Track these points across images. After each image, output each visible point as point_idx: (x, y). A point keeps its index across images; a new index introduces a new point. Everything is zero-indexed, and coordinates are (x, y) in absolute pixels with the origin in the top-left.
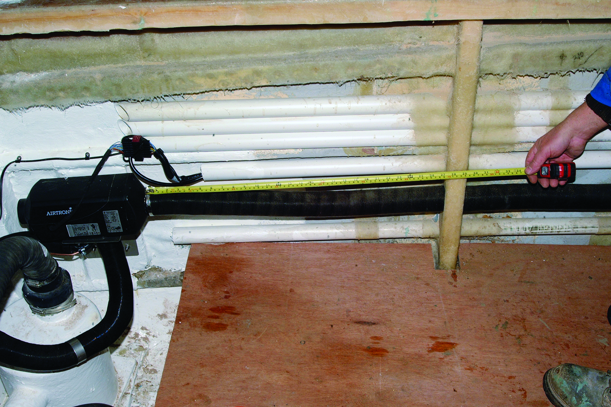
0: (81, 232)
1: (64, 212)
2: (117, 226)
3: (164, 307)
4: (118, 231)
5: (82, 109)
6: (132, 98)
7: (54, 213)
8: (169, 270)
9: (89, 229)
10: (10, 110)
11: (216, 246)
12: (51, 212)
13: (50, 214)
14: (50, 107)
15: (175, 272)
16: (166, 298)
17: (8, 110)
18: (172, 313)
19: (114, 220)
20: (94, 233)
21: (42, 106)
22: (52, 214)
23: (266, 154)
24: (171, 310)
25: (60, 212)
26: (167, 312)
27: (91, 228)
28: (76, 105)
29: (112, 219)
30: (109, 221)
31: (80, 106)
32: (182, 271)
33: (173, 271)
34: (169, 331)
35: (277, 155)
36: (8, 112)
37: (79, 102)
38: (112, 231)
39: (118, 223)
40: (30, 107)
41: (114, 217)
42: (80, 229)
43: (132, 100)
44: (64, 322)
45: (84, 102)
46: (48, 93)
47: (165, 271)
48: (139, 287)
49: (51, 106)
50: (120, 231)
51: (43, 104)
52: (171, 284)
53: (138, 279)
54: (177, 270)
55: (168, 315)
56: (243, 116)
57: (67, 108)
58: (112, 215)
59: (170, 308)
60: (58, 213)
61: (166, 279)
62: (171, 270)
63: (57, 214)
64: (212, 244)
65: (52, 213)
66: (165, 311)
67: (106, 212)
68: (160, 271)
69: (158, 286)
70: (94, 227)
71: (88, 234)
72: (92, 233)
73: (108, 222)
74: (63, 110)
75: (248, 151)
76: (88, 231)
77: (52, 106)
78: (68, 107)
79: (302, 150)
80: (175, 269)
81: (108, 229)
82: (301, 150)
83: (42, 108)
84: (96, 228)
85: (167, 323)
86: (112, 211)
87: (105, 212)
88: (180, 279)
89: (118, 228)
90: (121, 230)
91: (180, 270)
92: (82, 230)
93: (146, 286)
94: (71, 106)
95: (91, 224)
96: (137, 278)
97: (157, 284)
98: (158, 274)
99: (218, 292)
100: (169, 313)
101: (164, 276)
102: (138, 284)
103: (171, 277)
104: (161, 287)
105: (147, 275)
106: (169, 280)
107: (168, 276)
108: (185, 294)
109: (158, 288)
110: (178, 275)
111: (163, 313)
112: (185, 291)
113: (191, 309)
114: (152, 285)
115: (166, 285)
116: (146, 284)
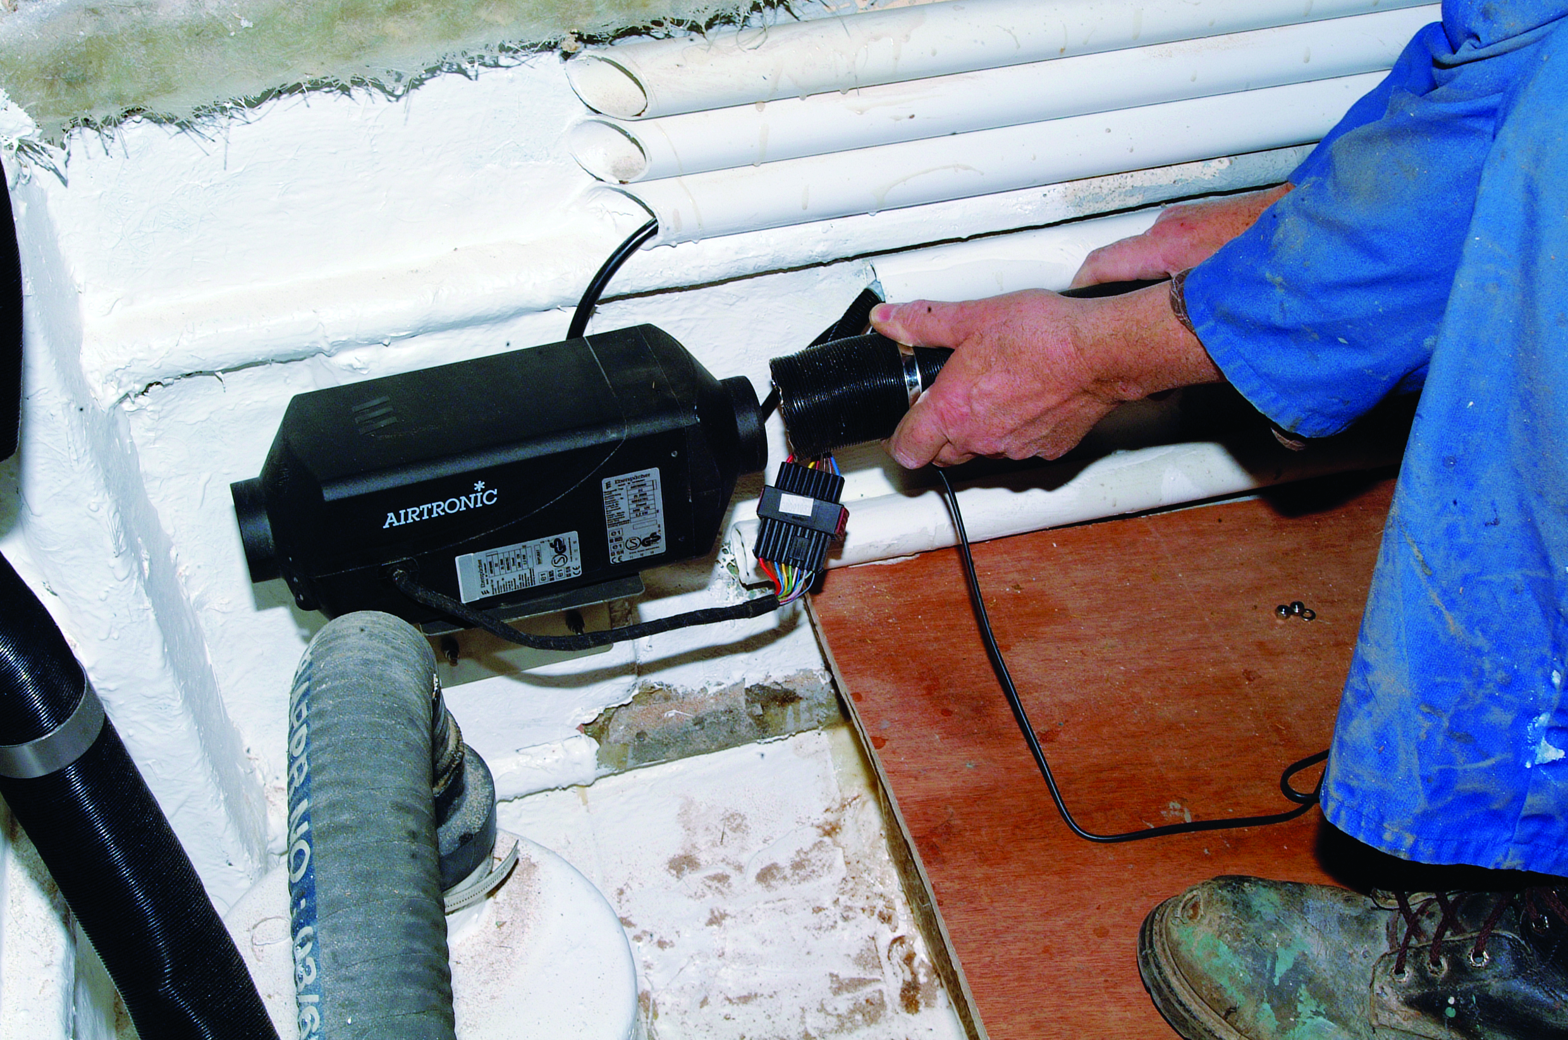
0: (509, 577)
1: (452, 506)
2: (645, 534)
3: (683, 831)
4: (647, 554)
5: (474, 83)
6: (670, 15)
7: (413, 512)
8: (698, 689)
9: (539, 562)
10: (182, 119)
11: (893, 569)
12: (402, 512)
13: (399, 520)
14: (345, 90)
15: (721, 693)
16: (687, 798)
17: (171, 120)
18: (714, 845)
19: (642, 509)
20: (556, 573)
21: (315, 86)
22: (406, 518)
23: (1105, 191)
24: (711, 838)
25: (439, 506)
26: (694, 846)
27: (548, 553)
28: (450, 71)
29: (634, 506)
30: (621, 515)
31: (463, 72)
32: (747, 685)
33: (712, 690)
34: (712, 912)
35: (1143, 190)
36: (174, 129)
37: (464, 53)
38: (626, 558)
39: (655, 522)
40: (266, 96)
41: (640, 500)
42: (506, 564)
43: (667, 24)
45: (483, 52)
46: (340, 27)
47: (685, 695)
48: (604, 770)
49: (349, 85)
50: (656, 552)
51: (318, 76)
52: (721, 738)
53: (599, 742)
54: (728, 683)
55: (703, 857)
56: (1062, 50)
57: (415, 87)
58: (636, 491)
59: (707, 829)
60: (430, 511)
61: (699, 722)
62: (704, 690)
63: (426, 517)
64: (877, 563)
65: (406, 514)
66: (688, 846)
67: (612, 480)
68: (667, 699)
69: (671, 753)
70: (560, 548)
71: (533, 581)
72: (551, 574)
73: (619, 521)
74: (398, 97)
75: (1044, 189)
76: (538, 570)
77: (354, 83)
78: (421, 81)
79: (1231, 163)
80: (719, 684)
81: (611, 550)
82: (1226, 160)
83: (315, 95)
84: (567, 553)
85: (702, 886)
86: (638, 473)
87: (609, 484)
88: (751, 715)
89: (655, 537)
90: (661, 547)
91: (737, 684)
92: (514, 568)
93: (631, 762)
94: (433, 72)
95: (552, 538)
96: (593, 740)
97: (668, 749)
98: (664, 712)
99: (1004, 723)
100: (703, 847)
101: (689, 716)
102: (601, 758)
103: (714, 714)
104: (684, 755)
105: (625, 722)
106: (711, 723)
107: (701, 713)
108: (894, 752)
109: (669, 764)
110: (739, 702)
111: (682, 853)
112: (887, 743)
113: (948, 801)
114: (650, 757)
115: (703, 746)
116: (630, 755)
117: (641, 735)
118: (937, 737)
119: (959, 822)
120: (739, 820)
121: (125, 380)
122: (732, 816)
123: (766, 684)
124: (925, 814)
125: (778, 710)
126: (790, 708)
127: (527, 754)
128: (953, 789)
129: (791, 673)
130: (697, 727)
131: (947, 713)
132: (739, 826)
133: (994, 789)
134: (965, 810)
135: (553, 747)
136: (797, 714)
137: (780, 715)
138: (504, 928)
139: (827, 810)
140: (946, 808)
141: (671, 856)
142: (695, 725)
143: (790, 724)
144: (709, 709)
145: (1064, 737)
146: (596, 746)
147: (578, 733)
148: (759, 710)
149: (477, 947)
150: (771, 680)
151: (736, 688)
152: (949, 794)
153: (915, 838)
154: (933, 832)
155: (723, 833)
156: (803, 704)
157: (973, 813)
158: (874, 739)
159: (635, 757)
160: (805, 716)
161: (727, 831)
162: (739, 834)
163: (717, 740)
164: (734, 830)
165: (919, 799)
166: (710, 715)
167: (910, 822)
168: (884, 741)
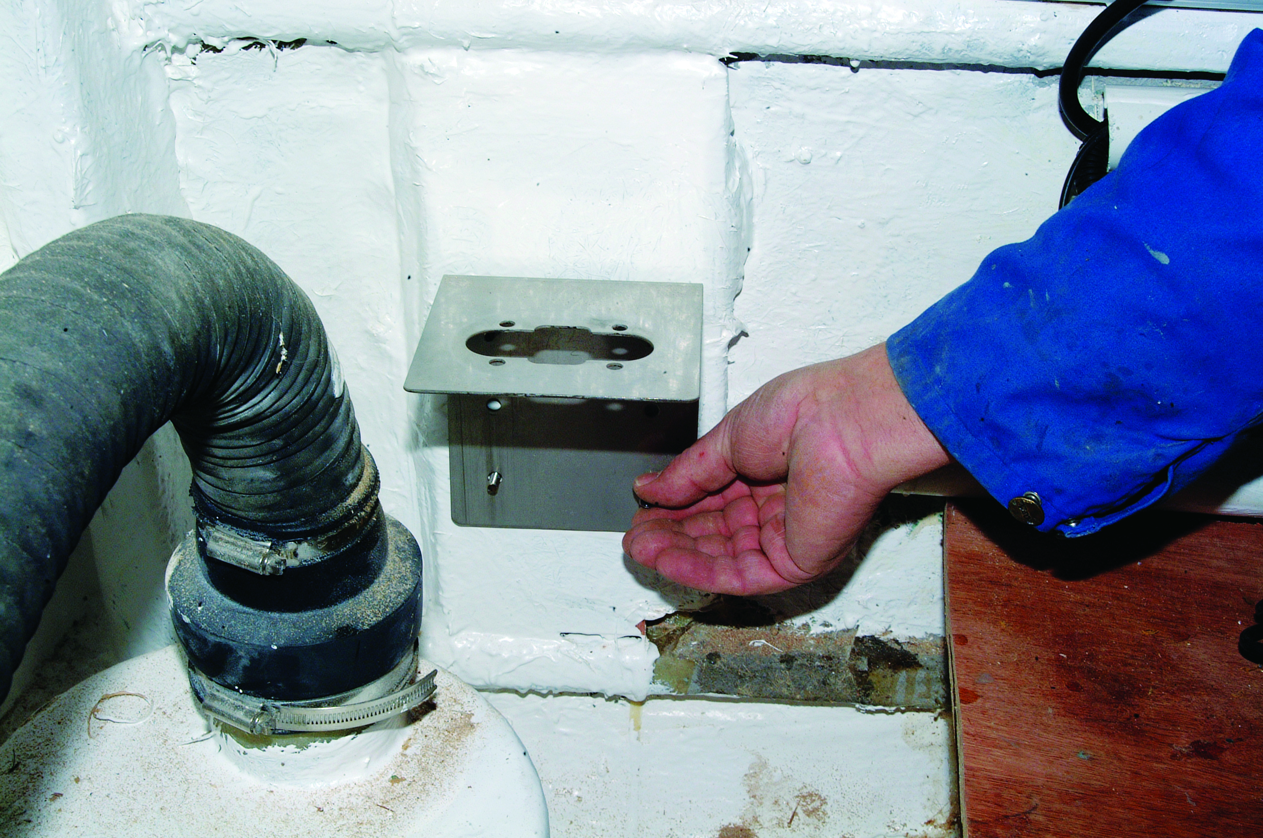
3: (747, 797)
8: (798, 624)
15: (827, 636)
16: (760, 757)
18: (780, 824)
24: (779, 815)
26: (756, 820)
32: (860, 634)
33: (816, 630)
44: (356, 790)
48: (659, 688)
52: (809, 688)
53: (661, 650)
54: (837, 627)
59: (776, 802)
61: (788, 660)
62: (806, 626)
66: (749, 817)
69: (745, 691)
80: (826, 625)
88: (853, 669)
91: (848, 630)
93: (694, 687)
96: (655, 647)
97: (743, 682)
98: (750, 639)
99: (1149, 719)
100: (766, 825)
101: (779, 650)
102: (659, 671)
103: (810, 657)
104: (760, 697)
105: (700, 638)
106: (802, 665)
107: (794, 651)
108: (983, 713)
109: (742, 705)
110: (843, 651)
111: (739, 822)
112: (979, 700)
113: (1037, 790)
114: (719, 686)
115: (785, 691)
116: (695, 678)
117: (713, 657)
118: (1050, 711)
119: (1041, 818)
120: (817, 803)
121: (157, 22)
122: (811, 795)
123: (882, 638)
124: (998, 795)
125: (889, 672)
126: (903, 675)
127: (572, 642)
128: (1049, 777)
129: (919, 635)
130: (783, 666)
131: (1074, 687)
132: (816, 810)
133: (1106, 792)
134: (1057, 806)
135: (606, 641)
136: (911, 683)
137: (889, 679)
138: (398, 787)
139: (929, 822)
140: (1029, 797)
141: (725, 823)
142: (782, 662)
143: (900, 696)
144: (804, 650)
145: (1228, 757)
146: (654, 652)
147: (638, 632)
148: (863, 665)
149: (353, 799)
150: (891, 636)
151: (847, 635)
152: (1040, 781)
153: (971, 821)
154: (1001, 820)
155: (795, 814)
156: (921, 674)
157: (1066, 814)
158: (963, 691)
159: (699, 682)
160: (921, 689)
161: (800, 811)
162: (813, 820)
163: (804, 688)
164: (809, 813)
165: (996, 775)
166: (803, 656)
167: (974, 798)
168: (976, 697)
